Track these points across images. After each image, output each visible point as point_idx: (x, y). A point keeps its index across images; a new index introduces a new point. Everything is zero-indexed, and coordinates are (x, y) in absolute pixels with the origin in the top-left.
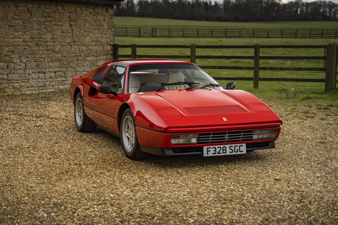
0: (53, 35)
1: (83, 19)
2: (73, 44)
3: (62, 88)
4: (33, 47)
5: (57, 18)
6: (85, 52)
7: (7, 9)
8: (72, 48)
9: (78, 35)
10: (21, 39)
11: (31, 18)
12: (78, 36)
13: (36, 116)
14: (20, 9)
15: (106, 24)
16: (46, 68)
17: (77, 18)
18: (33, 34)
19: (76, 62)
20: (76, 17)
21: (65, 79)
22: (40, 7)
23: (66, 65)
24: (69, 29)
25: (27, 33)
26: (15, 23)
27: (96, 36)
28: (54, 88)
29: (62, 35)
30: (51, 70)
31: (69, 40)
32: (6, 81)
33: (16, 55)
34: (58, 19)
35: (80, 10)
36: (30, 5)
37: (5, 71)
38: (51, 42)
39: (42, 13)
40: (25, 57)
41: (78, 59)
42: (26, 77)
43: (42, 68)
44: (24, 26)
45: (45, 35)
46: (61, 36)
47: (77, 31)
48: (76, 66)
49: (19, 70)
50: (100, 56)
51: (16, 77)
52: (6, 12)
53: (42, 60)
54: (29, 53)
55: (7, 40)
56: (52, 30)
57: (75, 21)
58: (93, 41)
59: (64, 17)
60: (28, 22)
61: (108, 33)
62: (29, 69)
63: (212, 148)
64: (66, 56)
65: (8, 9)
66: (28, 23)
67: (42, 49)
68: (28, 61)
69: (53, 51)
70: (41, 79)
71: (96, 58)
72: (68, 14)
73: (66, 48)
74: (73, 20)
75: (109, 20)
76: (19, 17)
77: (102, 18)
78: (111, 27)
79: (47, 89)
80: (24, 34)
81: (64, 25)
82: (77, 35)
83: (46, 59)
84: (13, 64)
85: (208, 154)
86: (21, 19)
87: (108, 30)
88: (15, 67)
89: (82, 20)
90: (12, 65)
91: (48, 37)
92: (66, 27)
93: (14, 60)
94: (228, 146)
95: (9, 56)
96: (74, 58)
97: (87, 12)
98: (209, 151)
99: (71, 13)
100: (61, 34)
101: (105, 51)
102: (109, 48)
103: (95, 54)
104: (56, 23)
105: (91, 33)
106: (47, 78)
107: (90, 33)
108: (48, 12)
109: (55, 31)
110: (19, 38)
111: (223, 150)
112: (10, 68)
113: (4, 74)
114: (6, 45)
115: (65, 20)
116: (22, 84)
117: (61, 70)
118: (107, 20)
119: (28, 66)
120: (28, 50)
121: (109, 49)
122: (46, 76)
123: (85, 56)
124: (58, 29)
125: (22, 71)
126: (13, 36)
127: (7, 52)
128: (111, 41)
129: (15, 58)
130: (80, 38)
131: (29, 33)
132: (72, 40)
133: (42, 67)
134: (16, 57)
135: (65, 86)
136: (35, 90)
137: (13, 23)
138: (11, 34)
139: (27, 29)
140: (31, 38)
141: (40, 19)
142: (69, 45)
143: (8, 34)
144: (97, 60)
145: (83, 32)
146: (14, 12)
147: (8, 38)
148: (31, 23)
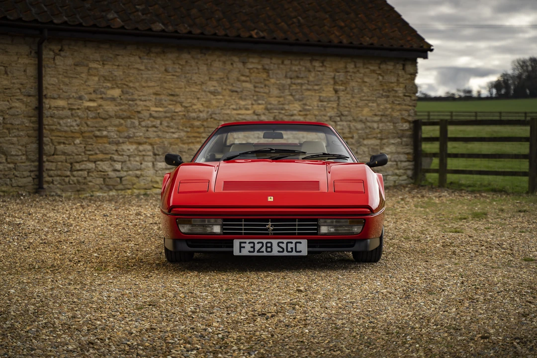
0: (304, 104)
2: (338, 119)
5: (311, 79)
6: (360, 132)
7: (228, 67)
8: (336, 125)
9: (349, 104)
11: (268, 80)
12: (349, 108)
14: (250, 66)
15: (401, 89)
17: (348, 79)
18: (270, 104)
20: (346, 78)
22: (283, 63)
24: (332, 97)
25: (260, 102)
26: (239, 86)
27: (382, 107)
29: (320, 106)
31: (331, 113)
34: (313, 82)
35: (353, 66)
36: (266, 61)
38: (300, 115)
39: (286, 72)
44: (255, 91)
45: (290, 105)
46: (318, 106)
47: (348, 99)
50: (388, 138)
52: (227, 71)
55: (226, 112)
56: (303, 98)
57: (343, 83)
58: (376, 115)
59: (325, 78)
60: (263, 86)
61: (405, 103)
63: (247, 243)
65: (231, 67)
66: (262, 88)
71: (380, 143)
72: (332, 74)
74: (340, 83)
75: (407, 81)
76: (248, 79)
77: (394, 79)
78: (410, 93)
80: (254, 103)
81: (324, 91)
82: (347, 105)
85: (240, 252)
86: (250, 82)
87: (405, 98)
89: (357, 82)
91: (295, 108)
92: (328, 92)
94: (275, 242)
97: (367, 70)
98: (243, 248)
99: (337, 71)
100: (318, 104)
101: (399, 132)
102: (406, 126)
103: (379, 135)
104: (309, 87)
105: (373, 103)
107: (371, 102)
108: (296, 71)
109: (308, 99)
110: (247, 109)
111: (267, 247)
114: (225, 119)
118: (404, 82)
121: (406, 128)
123: (360, 137)
124: (312, 96)
126: (237, 106)
128: (409, 115)
130: (352, 110)
131: (264, 102)
132: (337, 114)
137: (237, 87)
138: (233, 103)
139: (259, 96)
140: (267, 109)
141: (283, 80)
142: (332, 120)
143: (228, 103)
144: (382, 146)
145: (357, 100)
146: (240, 71)
147: (229, 109)
148: (267, 87)
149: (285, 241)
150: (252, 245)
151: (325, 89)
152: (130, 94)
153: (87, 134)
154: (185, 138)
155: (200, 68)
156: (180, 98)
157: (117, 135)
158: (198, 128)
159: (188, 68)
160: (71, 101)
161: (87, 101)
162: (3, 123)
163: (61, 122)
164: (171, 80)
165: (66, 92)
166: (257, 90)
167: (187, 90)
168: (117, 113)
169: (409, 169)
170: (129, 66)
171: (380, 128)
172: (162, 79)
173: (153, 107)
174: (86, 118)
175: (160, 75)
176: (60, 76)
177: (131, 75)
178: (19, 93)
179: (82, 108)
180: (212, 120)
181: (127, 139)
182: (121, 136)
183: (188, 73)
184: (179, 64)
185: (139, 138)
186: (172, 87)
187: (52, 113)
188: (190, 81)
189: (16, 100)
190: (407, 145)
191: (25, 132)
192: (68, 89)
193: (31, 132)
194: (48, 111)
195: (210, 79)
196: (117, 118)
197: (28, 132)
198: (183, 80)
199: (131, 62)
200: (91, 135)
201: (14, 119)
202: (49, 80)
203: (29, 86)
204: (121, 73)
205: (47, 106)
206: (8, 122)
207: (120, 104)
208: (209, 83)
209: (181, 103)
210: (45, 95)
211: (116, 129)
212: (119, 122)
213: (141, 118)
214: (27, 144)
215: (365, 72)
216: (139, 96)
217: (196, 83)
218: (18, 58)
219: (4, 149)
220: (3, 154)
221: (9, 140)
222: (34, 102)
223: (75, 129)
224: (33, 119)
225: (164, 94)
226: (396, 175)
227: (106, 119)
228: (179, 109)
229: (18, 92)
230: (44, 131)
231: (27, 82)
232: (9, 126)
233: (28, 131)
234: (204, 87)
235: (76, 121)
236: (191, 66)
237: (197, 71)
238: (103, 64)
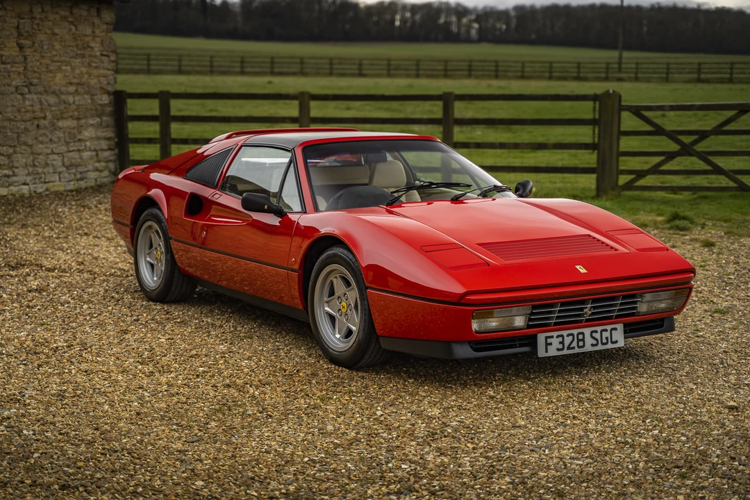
1: (49, 32)
2: (26, 90)
3: (5, 194)
6: (53, 109)
8: (24, 99)
9: (38, 68)
12: (38, 72)
13: (9, 266)
15: (98, 45)
17: (35, 30)
19: (34, 132)
20: (33, 28)
21: (11, 173)
23: (13, 138)
24: (17, 56)
27: (77, 71)
29: (2, 69)
31: (18, 81)
35: (40, 10)
41: (38, 126)
47: (36, 60)
48: (34, 141)
50: (86, 117)
57: (30, 36)
58: (71, 84)
59: (6, 28)
61: (102, 65)
63: (555, 337)
64: (12, 117)
71: (78, 124)
72: (15, 21)
73: (12, 101)
74: (26, 34)
75: (103, 34)
77: (89, 31)
78: (108, 51)
81: (5, 46)
82: (36, 69)
87: (103, 58)
89: (46, 33)
92: (11, 50)
94: (587, 331)
96: (30, 123)
97: (57, 16)
99: (20, 17)
101: (98, 107)
102: (105, 99)
103: (76, 113)
105: (66, 66)
107: (64, 64)
115: (8, 33)
118: (100, 34)
121: (106, 102)
123: (54, 117)
128: (108, 84)
130: (42, 77)
132: (24, 82)
135: (12, 188)
142: (19, 92)
144: (80, 129)
145: (47, 61)
149: (599, 329)
150: (560, 339)
151: (8, 45)
169: (111, 161)
171: (77, 103)
190: (108, 126)
215: (55, 19)
226: (97, 170)
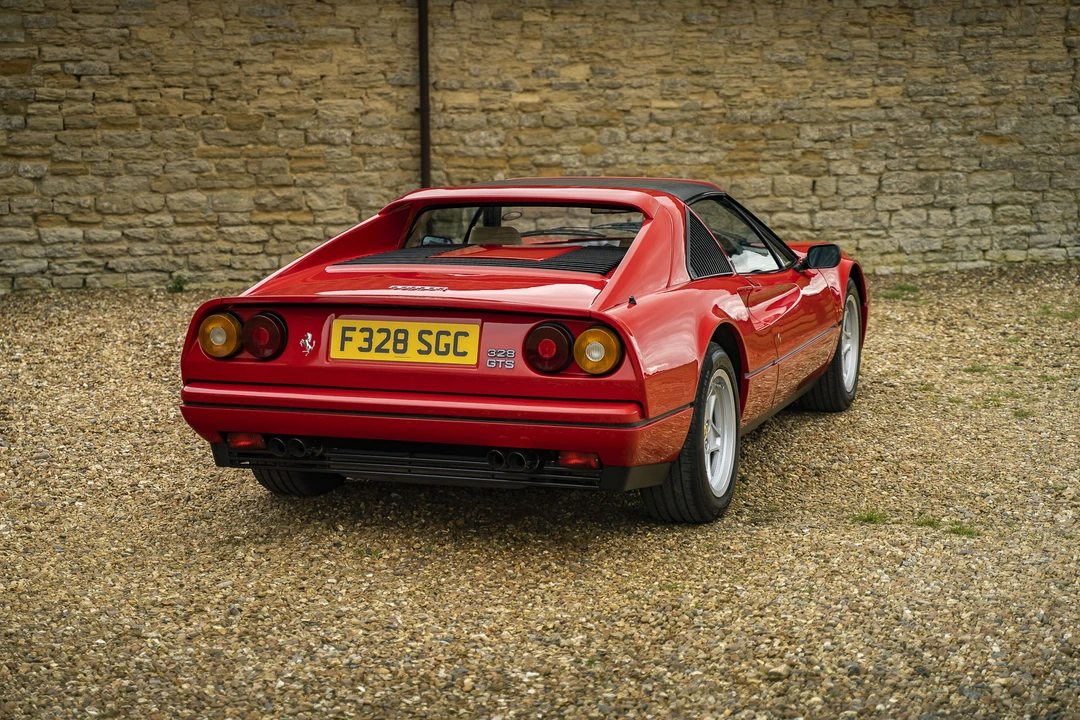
0: (993, 80)
2: (1074, 109)
3: (1019, 259)
4: (911, 124)
5: (1011, 23)
7: (823, 6)
8: (1068, 123)
10: (867, 98)
11: (911, 31)
16: (957, 193)
18: (915, 83)
21: (1034, 230)
23: (1040, 180)
24: (1061, 60)
25: (891, 79)
26: (847, 48)
28: (987, 257)
29: (1030, 82)
30: (977, 196)
31: (1057, 97)
32: (808, 233)
33: (845, 151)
34: (1016, 29)
37: (804, 200)
38: (982, 104)
39: (954, 11)
40: (879, 157)
42: (877, 221)
43: (944, 191)
44: (880, 56)
45: (961, 83)
46: (1026, 84)
49: (853, 199)
51: (843, 219)
52: (819, 16)
53: (943, 164)
54: (896, 144)
55: (814, 105)
56: (989, 65)
59: (1045, 21)
60: (900, 45)
62: (892, 194)
64: (1042, 149)
65: (827, 6)
66: (898, 48)
67: (945, 129)
68: (889, 170)
69: (988, 135)
70: (936, 227)
72: (1063, 10)
73: (1045, 125)
76: (866, 29)
79: (958, 261)
80: (878, 81)
81: (1040, 48)
83: (958, 161)
84: (834, 178)
86: (872, 37)
88: (841, 187)
90: (828, 183)
91: (972, 90)
92: (1051, 52)
93: (839, 167)
95: (821, 153)
100: (1025, 78)
104: (1007, 42)
106: (959, 225)
108: (978, 8)
109: (1003, 69)
110: (862, 96)
112: (820, 193)
113: (797, 210)
114: (813, 120)
115: (1046, 28)
116: (865, 243)
117: (1019, 199)
119: (890, 186)
120: (891, 134)
122: (955, 217)
124: (1013, 60)
125: (866, 201)
126: (839, 90)
127: (816, 141)
129: (842, 159)
131: (900, 80)
132: (1071, 97)
133: (941, 188)
134: (845, 156)
135: (1031, 251)
136: (912, 263)
137: (841, 50)
138: (832, 84)
139: (891, 68)
140: (907, 94)
141: (946, 30)
142: (1059, 112)
143: (820, 84)
146: (847, 14)
147: (822, 97)
148: (908, 47)
151: (1045, 45)
152: (609, 74)
153: (518, 162)
154: (724, 163)
155: (759, 12)
156: (715, 78)
157: (580, 161)
158: (754, 140)
159: (732, 14)
160: (486, 94)
161: (518, 92)
162: (353, 143)
163: (467, 137)
164: (695, 40)
165: (476, 76)
166: (885, 53)
167: (730, 60)
168: (581, 116)
170: (606, 14)
172: (677, 39)
173: (657, 99)
174: (517, 128)
175: (672, 32)
176: (465, 43)
177: (610, 33)
178: (384, 82)
179: (509, 107)
180: (783, 122)
181: (600, 169)
182: (589, 163)
183: (733, 25)
184: (712, 5)
185: (626, 167)
186: (698, 56)
187: (448, 119)
188: (737, 42)
189: (376, 97)
191: (395, 160)
192: (480, 70)
193: (406, 159)
194: (440, 116)
195: (781, 35)
196: (580, 126)
197: (402, 160)
198: (720, 41)
199: (609, 7)
200: (527, 162)
201: (372, 134)
202: (442, 52)
203: (402, 66)
204: (590, 31)
205: (437, 105)
206: (362, 141)
207: (588, 97)
208: (779, 43)
209: (716, 89)
210: (434, 84)
211: (579, 148)
212: (586, 134)
213: (631, 125)
214: (400, 184)
216: (628, 78)
217: (749, 44)
218: (380, 9)
219: (356, 195)
220: (353, 206)
221: (364, 177)
222: (411, 98)
223: (495, 152)
224: (410, 132)
225: (680, 71)
227: (560, 128)
228: (712, 101)
229: (380, 80)
230: (433, 157)
231: (398, 59)
232: (363, 149)
233: (402, 157)
234: (767, 53)
235: (496, 134)
236: (740, 9)
237: (752, 20)
238: (552, 13)
